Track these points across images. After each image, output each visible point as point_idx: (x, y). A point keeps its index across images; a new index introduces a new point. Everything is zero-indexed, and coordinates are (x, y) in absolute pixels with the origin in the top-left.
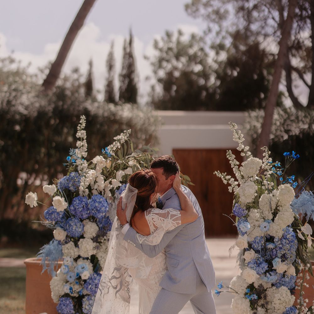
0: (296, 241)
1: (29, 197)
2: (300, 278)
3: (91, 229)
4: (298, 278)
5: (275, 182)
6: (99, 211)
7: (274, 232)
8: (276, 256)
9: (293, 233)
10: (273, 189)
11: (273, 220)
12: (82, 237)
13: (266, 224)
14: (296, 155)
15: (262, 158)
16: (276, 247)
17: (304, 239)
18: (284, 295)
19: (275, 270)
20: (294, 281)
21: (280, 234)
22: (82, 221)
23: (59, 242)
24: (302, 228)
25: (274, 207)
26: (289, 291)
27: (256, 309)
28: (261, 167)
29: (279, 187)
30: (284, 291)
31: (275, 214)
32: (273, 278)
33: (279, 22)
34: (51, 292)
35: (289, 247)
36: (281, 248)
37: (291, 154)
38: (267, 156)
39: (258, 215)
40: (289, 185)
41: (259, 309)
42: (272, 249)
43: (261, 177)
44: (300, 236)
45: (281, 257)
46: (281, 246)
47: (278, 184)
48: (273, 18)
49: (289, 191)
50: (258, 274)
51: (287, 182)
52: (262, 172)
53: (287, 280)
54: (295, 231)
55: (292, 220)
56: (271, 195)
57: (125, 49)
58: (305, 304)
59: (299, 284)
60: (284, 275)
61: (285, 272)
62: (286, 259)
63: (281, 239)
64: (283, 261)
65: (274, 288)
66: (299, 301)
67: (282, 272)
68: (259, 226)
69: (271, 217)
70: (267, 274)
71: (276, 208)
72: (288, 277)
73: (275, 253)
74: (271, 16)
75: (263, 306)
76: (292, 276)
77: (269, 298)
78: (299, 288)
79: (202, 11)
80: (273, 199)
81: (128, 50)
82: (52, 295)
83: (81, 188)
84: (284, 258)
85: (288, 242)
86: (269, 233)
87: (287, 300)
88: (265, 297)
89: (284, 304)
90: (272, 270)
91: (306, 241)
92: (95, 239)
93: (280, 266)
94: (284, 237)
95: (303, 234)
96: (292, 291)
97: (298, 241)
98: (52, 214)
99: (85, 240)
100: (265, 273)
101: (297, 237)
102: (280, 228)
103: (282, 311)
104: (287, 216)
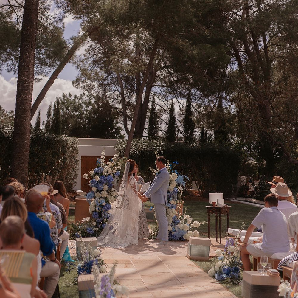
1: (85, 175)
3: (106, 187)
6: (110, 181)
7: (170, 189)
8: (171, 198)
9: (177, 190)
11: (169, 185)
12: (103, 190)
16: (171, 194)
19: (170, 203)
20: (176, 207)
21: (172, 190)
22: (103, 184)
23: (93, 192)
24: (179, 188)
26: (175, 210)
29: (172, 174)
30: (173, 210)
32: (170, 205)
33: (120, 93)
37: (176, 162)
40: (175, 173)
48: (118, 91)
49: (175, 175)
55: (176, 185)
58: (180, 215)
59: (178, 207)
61: (173, 203)
63: (172, 192)
64: (173, 199)
66: (178, 214)
71: (171, 181)
72: (174, 205)
73: (170, 196)
78: (178, 209)
79: (81, 85)
82: (89, 211)
83: (103, 173)
84: (173, 198)
87: (175, 213)
91: (180, 192)
92: (107, 191)
93: (172, 201)
94: (174, 191)
95: (180, 190)
97: (178, 192)
98: (94, 181)
99: (104, 191)
102: (172, 188)
103: (172, 217)
104: (174, 184)
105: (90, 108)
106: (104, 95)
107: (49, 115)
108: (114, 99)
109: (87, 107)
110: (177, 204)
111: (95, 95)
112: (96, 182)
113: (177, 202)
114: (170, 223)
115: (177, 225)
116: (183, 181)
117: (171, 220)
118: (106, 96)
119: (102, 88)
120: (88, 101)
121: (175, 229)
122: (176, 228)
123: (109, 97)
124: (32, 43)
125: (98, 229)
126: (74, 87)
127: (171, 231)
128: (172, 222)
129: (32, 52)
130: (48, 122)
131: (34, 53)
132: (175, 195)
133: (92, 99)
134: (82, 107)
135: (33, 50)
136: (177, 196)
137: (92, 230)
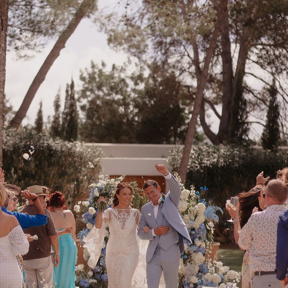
0: (206, 230)
1: (76, 207)
2: (208, 248)
4: (206, 249)
5: (196, 202)
7: (195, 226)
8: (196, 237)
9: (204, 226)
10: (195, 205)
11: (195, 220)
13: (191, 222)
14: (206, 188)
15: (190, 190)
16: (196, 233)
17: (210, 229)
18: (200, 256)
19: (196, 244)
20: (204, 250)
21: (198, 227)
24: (209, 224)
25: (195, 214)
26: (202, 255)
27: (186, 263)
28: (190, 194)
29: (198, 204)
30: (200, 254)
31: (196, 217)
32: (195, 248)
33: (193, 59)
34: (83, 254)
35: (202, 233)
36: (198, 234)
37: (204, 188)
38: (193, 190)
39: (188, 218)
40: (202, 203)
41: (188, 263)
42: (194, 234)
43: (189, 199)
44: (208, 228)
45: (199, 238)
46: (198, 232)
47: (197, 203)
48: (189, 56)
49: (203, 206)
50: (188, 246)
51: (202, 202)
52: (190, 197)
53: (201, 249)
54: (205, 225)
55: (204, 220)
56: (194, 208)
57: (67, 91)
58: (210, 261)
59: (207, 251)
60: (200, 247)
61: (200, 245)
62: (201, 239)
63: (198, 229)
64: (199, 240)
65: (195, 253)
66: (207, 260)
67: (199, 245)
68: (188, 223)
69: (194, 218)
70: (192, 246)
71: (196, 214)
72: (202, 248)
73: (195, 236)
74: (186, 53)
75: (189, 262)
76: (204, 247)
77: (192, 258)
78: (207, 254)
80: (195, 210)
81: (70, 93)
82: (84, 257)
84: (200, 238)
85: (201, 230)
86: (192, 226)
87: (201, 259)
88: (191, 257)
89: (200, 261)
90: (194, 244)
91: (210, 230)
93: (198, 242)
94: (200, 228)
95: (209, 227)
96: (204, 255)
97: (207, 230)
98: (88, 216)
100: (191, 246)
101: (206, 228)
102: (198, 223)
103: (199, 264)
104: (202, 219)
105: (141, 86)
106: (165, 62)
107: (57, 106)
108: (182, 71)
109: (136, 84)
110: (206, 246)
111: (150, 62)
112: (91, 216)
113: (206, 244)
114: (195, 273)
115: (205, 275)
116: (215, 215)
117: (197, 269)
118: (168, 64)
119: (161, 50)
120: (138, 73)
121: (202, 281)
122: (203, 279)
123: (174, 66)
124: (2, 19)
125: (95, 281)
126: (111, 48)
127: (196, 284)
128: (199, 272)
129: (3, 32)
130: (56, 118)
131: (5, 33)
132: (203, 234)
133: (144, 69)
134: (127, 86)
135: (4, 29)
136: (207, 234)
137: (86, 283)
